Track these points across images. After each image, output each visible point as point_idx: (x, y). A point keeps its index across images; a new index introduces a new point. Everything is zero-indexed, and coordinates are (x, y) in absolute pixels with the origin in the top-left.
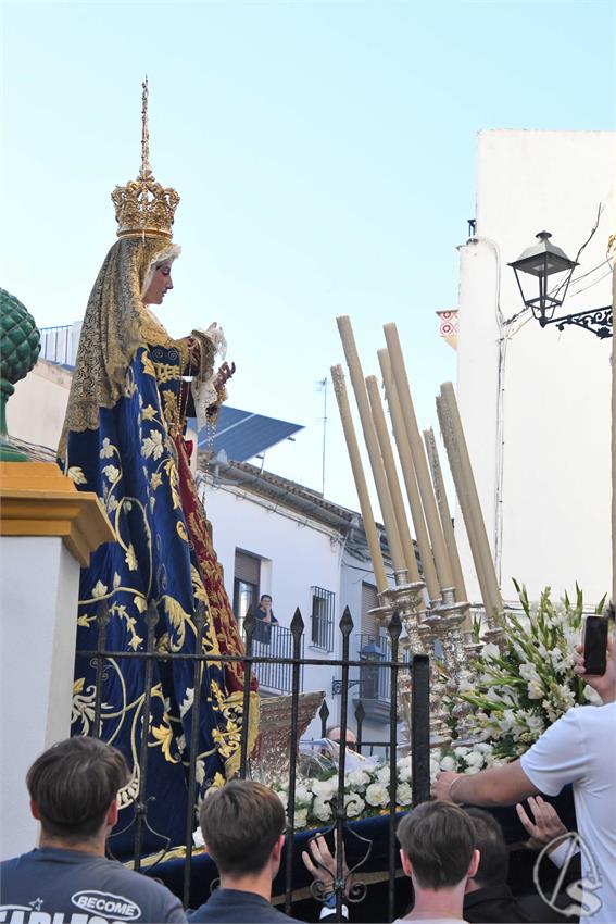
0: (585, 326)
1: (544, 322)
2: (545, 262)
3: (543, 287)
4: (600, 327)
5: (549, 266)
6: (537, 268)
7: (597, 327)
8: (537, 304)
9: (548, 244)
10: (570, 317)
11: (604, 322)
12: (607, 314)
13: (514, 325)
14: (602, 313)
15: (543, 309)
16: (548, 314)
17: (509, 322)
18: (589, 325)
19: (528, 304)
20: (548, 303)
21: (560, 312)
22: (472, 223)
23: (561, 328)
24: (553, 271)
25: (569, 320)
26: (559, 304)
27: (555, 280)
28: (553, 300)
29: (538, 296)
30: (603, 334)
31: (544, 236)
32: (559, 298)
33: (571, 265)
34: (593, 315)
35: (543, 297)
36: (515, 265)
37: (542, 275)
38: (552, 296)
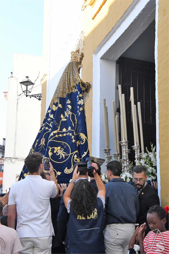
0: (36, 97)
1: (27, 96)
2: (27, 83)
3: (27, 88)
4: (39, 98)
5: (28, 84)
6: (26, 84)
7: (38, 98)
8: (26, 92)
9: (28, 79)
10: (32, 95)
11: (40, 97)
12: (40, 95)
13: (20, 96)
14: (39, 95)
15: (27, 93)
16: (28, 94)
17: (19, 95)
18: (37, 97)
19: (23, 92)
20: (28, 92)
21: (30, 94)
22: (12, 73)
23: (31, 98)
24: (29, 85)
25: (32, 96)
26: (30, 92)
27: (29, 87)
28: (29, 91)
30: (39, 99)
31: (27, 77)
32: (30, 91)
33: (33, 84)
34: (37, 95)
35: (27, 90)
36: (21, 83)
37: (27, 86)
38: (29, 90)
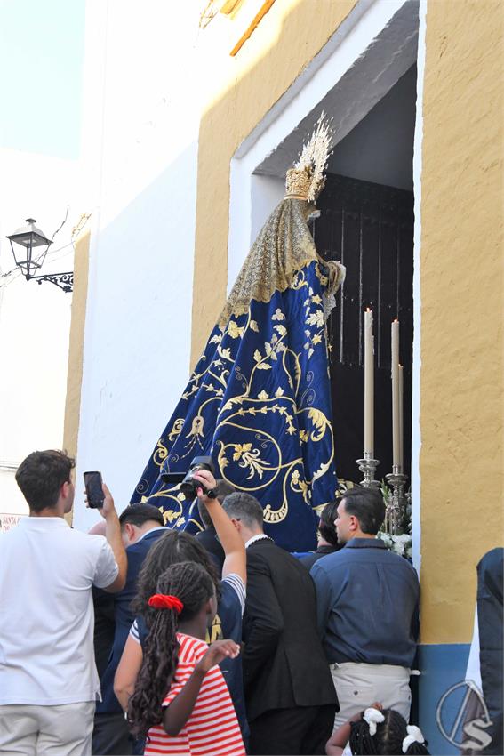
0: (56, 283)
1: (28, 277)
2: (31, 239)
3: (29, 255)
4: (65, 285)
5: (34, 241)
6: (26, 242)
7: (63, 285)
8: (25, 265)
9: (33, 227)
10: (46, 276)
11: (68, 282)
12: (70, 277)
13: (8, 277)
14: (67, 275)
15: (28, 269)
16: (32, 272)
17: (6, 275)
18: (58, 282)
19: (18, 264)
20: (32, 266)
21: (39, 272)
23: (40, 283)
24: (36, 245)
25: (45, 278)
26: (39, 267)
27: (37, 251)
28: (36, 264)
29: (26, 260)
30: (67, 289)
31: (31, 221)
32: (39, 263)
33: (48, 242)
34: (61, 276)
35: (29, 261)
36: (11, 238)
37: (29, 246)
38: (35, 261)
